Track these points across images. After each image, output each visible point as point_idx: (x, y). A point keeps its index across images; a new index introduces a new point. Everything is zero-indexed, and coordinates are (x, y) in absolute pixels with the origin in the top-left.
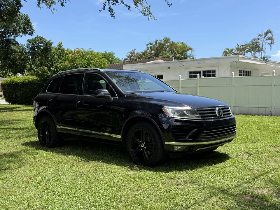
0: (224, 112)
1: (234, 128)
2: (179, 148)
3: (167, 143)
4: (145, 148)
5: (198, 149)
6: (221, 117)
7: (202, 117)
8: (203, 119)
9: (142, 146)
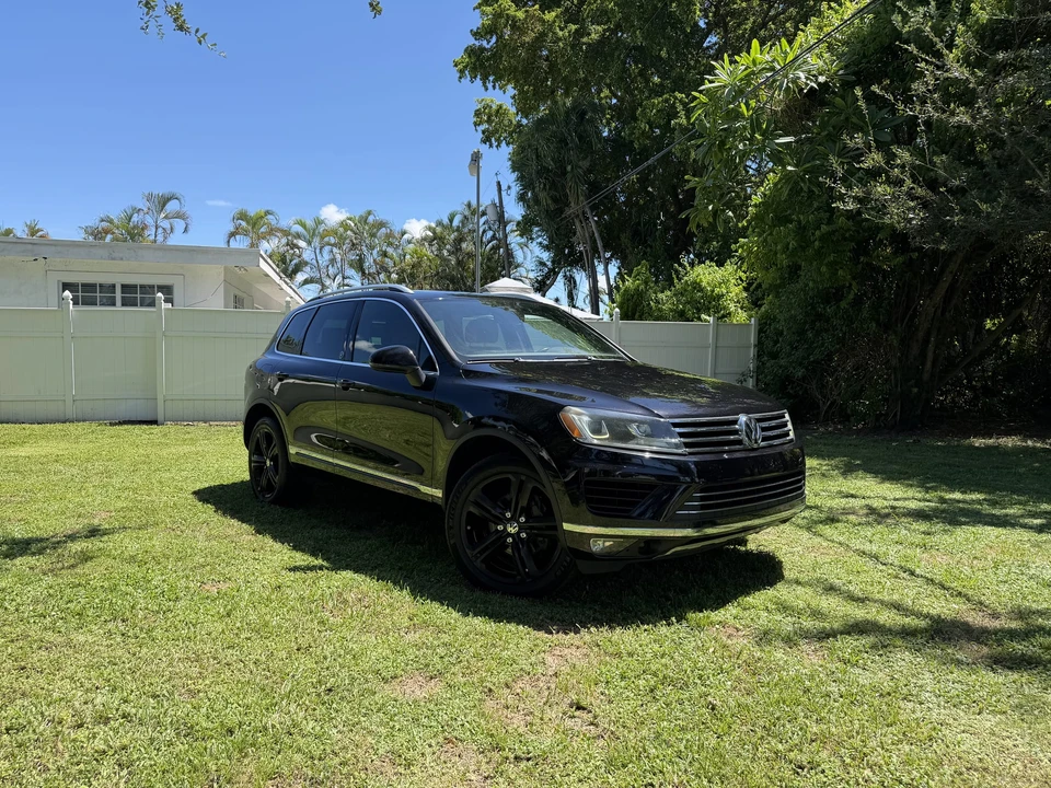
0: (763, 429)
1: (800, 481)
2: (607, 544)
3: (567, 526)
4: (524, 535)
5: (673, 550)
6: (755, 446)
7: (687, 445)
8: (690, 454)
9: (512, 529)
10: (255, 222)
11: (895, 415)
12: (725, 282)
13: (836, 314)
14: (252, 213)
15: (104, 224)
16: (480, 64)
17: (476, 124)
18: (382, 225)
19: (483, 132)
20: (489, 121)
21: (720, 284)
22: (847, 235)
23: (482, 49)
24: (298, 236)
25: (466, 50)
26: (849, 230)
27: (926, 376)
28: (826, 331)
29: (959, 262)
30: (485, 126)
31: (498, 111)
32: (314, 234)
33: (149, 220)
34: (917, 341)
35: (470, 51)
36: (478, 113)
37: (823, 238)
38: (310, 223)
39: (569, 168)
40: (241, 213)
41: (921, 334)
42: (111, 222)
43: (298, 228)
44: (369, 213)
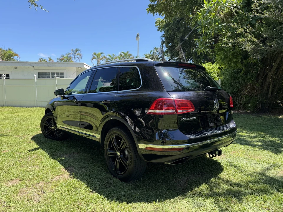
10: (98, 56)
11: (259, 108)
12: (213, 68)
13: (240, 77)
14: (97, 53)
15: (62, 57)
16: (153, 9)
17: (156, 26)
18: (130, 55)
19: (158, 28)
20: (160, 25)
21: (212, 69)
22: (239, 53)
23: (153, 5)
24: (109, 59)
25: (149, 6)
26: (239, 52)
27: (269, 96)
28: (238, 82)
29: (279, 60)
30: (159, 26)
31: (161, 22)
32: (113, 58)
33: (72, 56)
34: (266, 85)
35: (150, 6)
36: (156, 23)
37: (232, 55)
38: (111, 55)
39: (175, 37)
40: (94, 54)
41: (267, 83)
42: (63, 56)
43: (109, 57)
44: (128, 52)
